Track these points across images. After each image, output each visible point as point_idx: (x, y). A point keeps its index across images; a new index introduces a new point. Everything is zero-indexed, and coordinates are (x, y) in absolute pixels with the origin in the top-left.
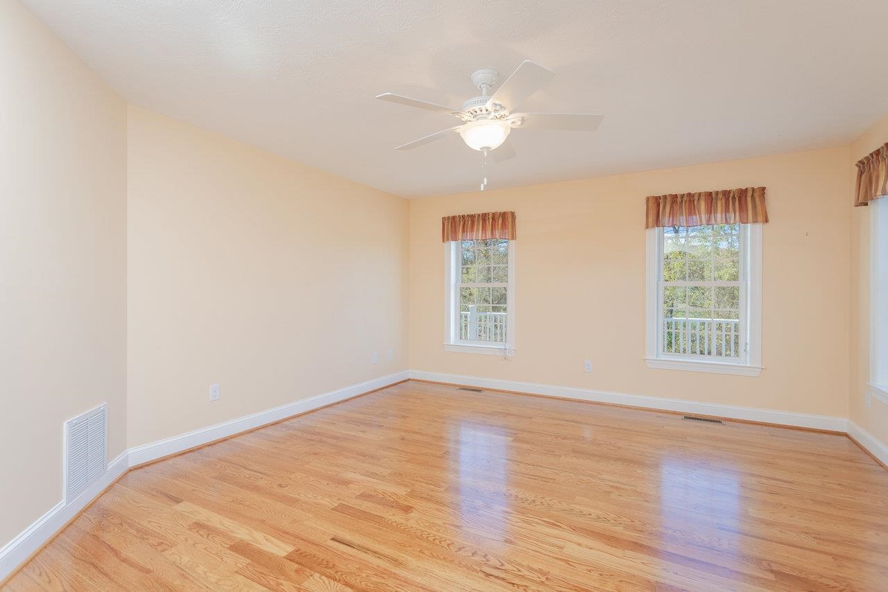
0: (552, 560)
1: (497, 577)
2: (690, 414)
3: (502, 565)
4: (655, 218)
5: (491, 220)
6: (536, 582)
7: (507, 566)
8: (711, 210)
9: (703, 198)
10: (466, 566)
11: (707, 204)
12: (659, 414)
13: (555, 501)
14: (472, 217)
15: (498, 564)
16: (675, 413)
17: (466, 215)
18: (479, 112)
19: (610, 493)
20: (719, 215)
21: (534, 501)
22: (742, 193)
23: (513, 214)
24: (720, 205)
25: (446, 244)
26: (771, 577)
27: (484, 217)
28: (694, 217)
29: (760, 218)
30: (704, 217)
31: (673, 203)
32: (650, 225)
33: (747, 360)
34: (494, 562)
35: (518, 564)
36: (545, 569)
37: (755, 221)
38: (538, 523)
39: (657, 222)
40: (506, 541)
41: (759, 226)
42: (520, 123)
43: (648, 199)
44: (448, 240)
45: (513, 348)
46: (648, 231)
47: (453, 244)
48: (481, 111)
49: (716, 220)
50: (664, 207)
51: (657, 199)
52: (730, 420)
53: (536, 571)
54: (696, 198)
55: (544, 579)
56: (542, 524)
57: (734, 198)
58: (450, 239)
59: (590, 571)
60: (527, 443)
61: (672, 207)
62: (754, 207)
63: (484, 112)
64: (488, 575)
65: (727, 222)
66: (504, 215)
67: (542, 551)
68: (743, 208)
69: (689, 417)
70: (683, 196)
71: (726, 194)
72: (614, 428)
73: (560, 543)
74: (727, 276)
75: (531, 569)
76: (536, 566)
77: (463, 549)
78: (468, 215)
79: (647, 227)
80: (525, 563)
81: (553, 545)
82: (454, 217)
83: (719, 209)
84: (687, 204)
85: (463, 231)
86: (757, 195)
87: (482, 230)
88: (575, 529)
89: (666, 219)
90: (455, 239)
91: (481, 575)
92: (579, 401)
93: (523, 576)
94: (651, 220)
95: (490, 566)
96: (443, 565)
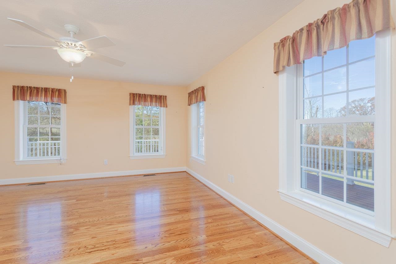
0: (115, 236)
1: (95, 251)
2: (145, 174)
3: (95, 246)
4: (133, 101)
5: (50, 92)
6: (112, 245)
7: (97, 246)
8: (151, 101)
9: (149, 96)
10: (78, 254)
11: (150, 98)
12: (135, 177)
13: (108, 217)
14: (37, 89)
15: (93, 247)
16: (140, 175)
17: (33, 87)
18: (70, 44)
19: (127, 207)
20: (154, 103)
21: (98, 220)
22: (161, 97)
23: (65, 91)
24: (154, 100)
25: (16, 102)
26: (178, 212)
27: (46, 90)
28: (146, 103)
29: (165, 106)
30: (149, 103)
31: (139, 97)
32: (131, 104)
33: (161, 152)
34: (90, 247)
35: (102, 243)
36: (113, 239)
37: (164, 107)
38: (104, 227)
39: (134, 104)
40: (93, 238)
41: (165, 108)
42: (90, 55)
43: (130, 94)
44: (18, 99)
45: (66, 158)
46: (130, 106)
47: (21, 103)
48: (72, 44)
49: (153, 105)
50: (136, 98)
51: (134, 94)
52: (157, 174)
53: (110, 242)
54: (147, 96)
55: (114, 242)
56: (105, 226)
57: (158, 98)
58: (19, 98)
59: (130, 233)
60: (84, 200)
61: (139, 98)
62: (164, 102)
63: (73, 45)
64: (90, 252)
65: (156, 106)
66: (59, 91)
67: (110, 235)
68: (161, 102)
69: (145, 175)
70: (142, 95)
71: (156, 96)
72: (120, 185)
73: (116, 229)
74: (146, 124)
75: (108, 242)
76: (109, 240)
77: (73, 249)
78: (34, 87)
79: (130, 105)
80: (104, 241)
81: (113, 231)
82: (23, 87)
83: (154, 101)
84: (144, 97)
85: (30, 95)
86: (164, 98)
87: (45, 96)
88: (119, 223)
89: (136, 102)
90: (23, 99)
91: (87, 253)
92: (102, 178)
93: (106, 246)
94: (131, 102)
95: (89, 249)
96: (65, 259)
